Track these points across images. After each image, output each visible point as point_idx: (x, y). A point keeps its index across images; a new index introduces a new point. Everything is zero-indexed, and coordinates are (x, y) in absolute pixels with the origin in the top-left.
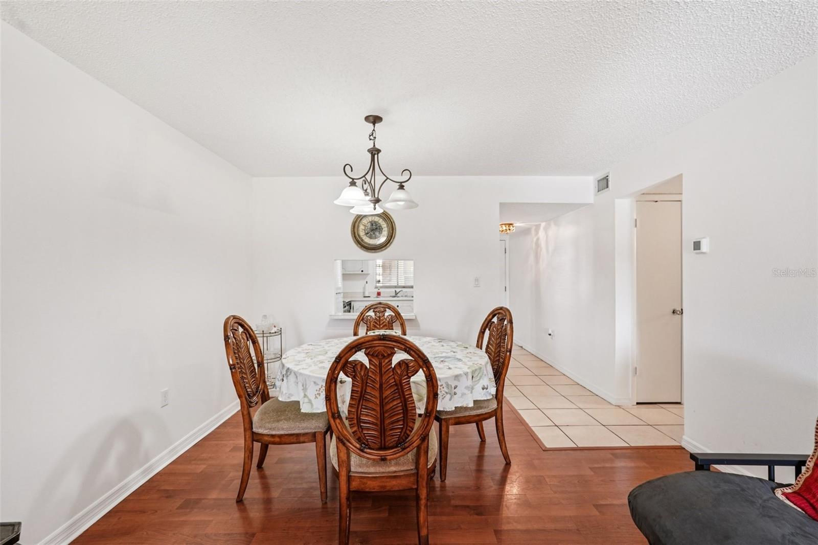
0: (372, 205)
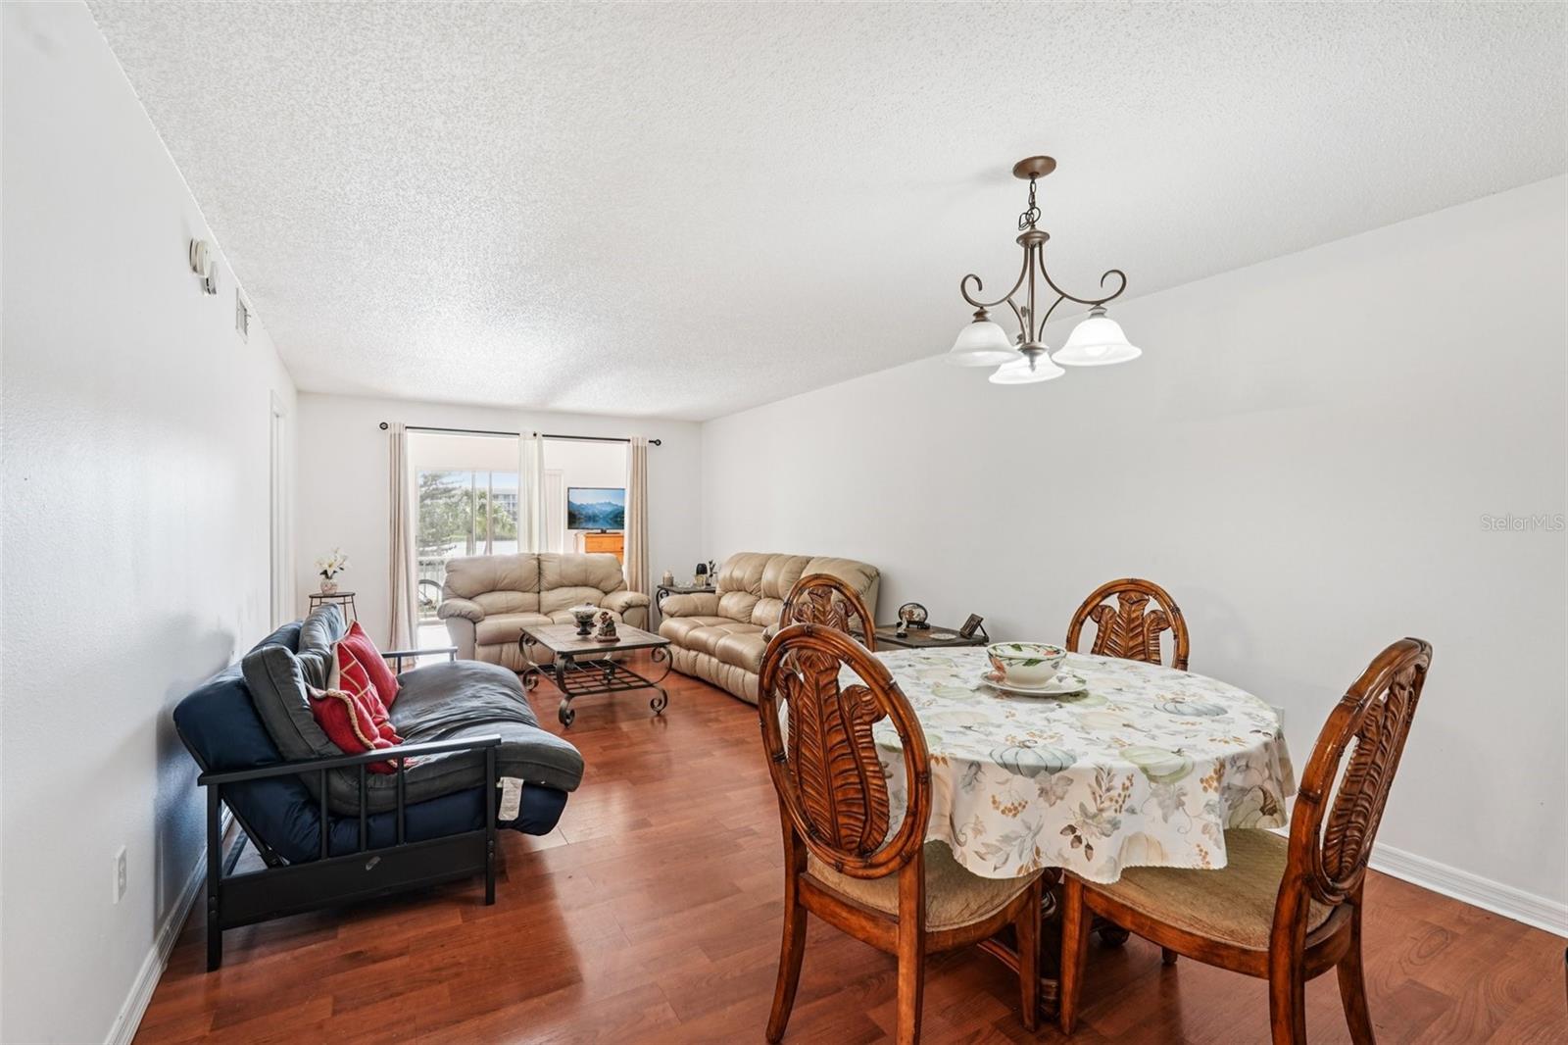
0: (1026, 359)
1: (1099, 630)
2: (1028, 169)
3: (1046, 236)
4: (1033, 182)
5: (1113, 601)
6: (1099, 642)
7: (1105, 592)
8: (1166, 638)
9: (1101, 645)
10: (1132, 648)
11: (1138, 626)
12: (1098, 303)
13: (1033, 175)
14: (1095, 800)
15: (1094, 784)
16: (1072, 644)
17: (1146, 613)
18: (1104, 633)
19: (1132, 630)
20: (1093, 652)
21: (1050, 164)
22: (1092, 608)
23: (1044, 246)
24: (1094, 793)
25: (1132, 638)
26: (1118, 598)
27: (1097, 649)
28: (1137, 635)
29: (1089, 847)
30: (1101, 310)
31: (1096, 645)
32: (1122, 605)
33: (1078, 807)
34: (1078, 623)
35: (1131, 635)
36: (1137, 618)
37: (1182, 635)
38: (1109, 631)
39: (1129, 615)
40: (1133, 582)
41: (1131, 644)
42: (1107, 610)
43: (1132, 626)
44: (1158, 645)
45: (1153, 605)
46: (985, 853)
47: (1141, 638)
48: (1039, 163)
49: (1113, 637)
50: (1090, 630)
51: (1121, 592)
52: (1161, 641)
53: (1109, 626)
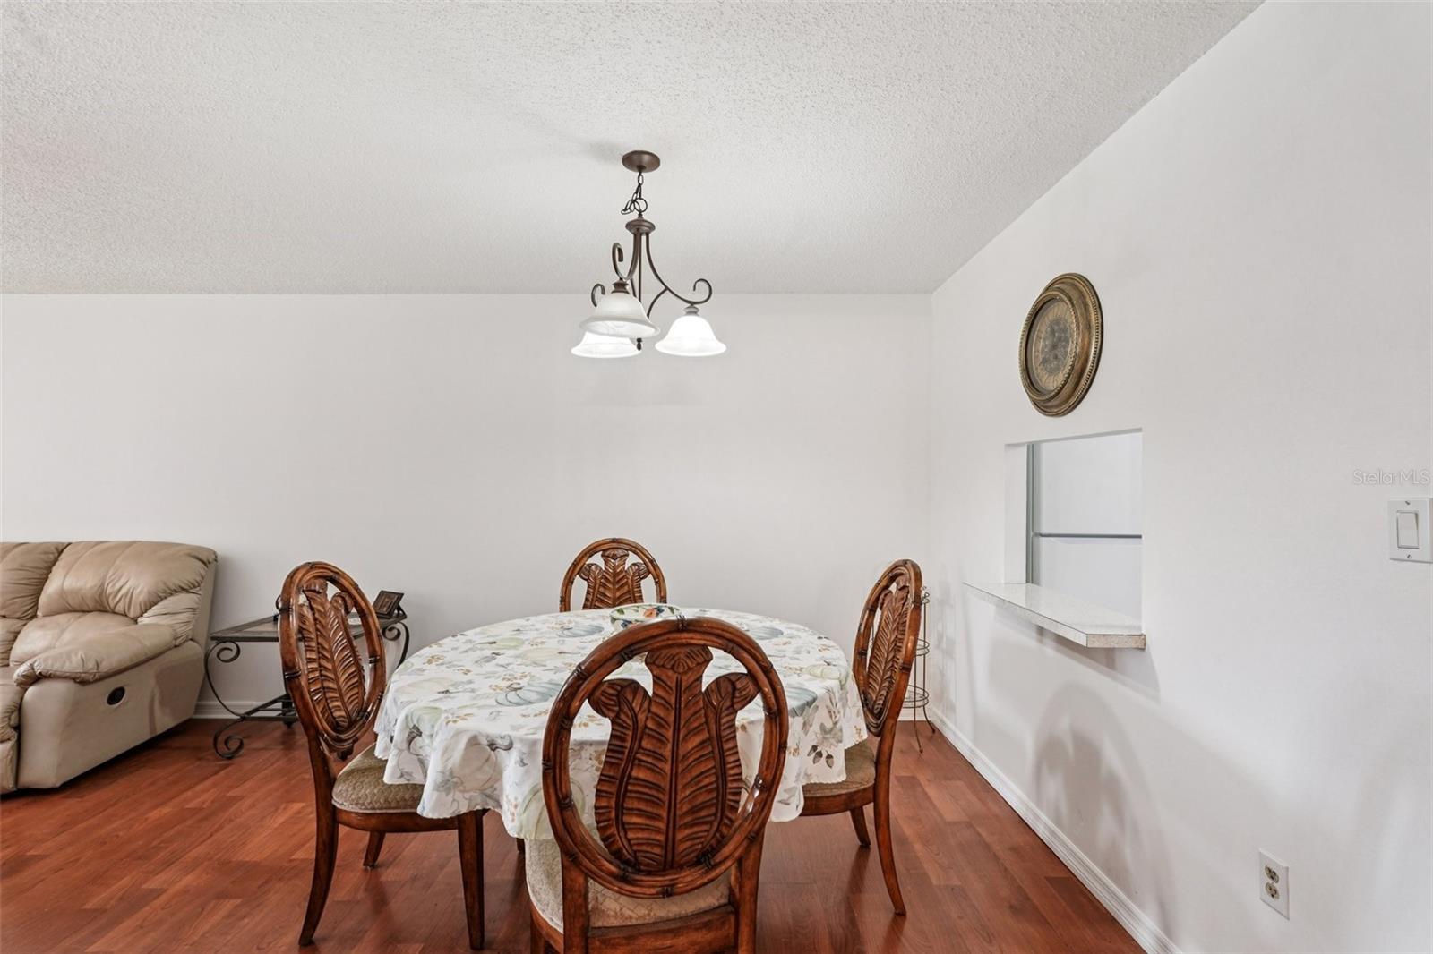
1: (589, 586)
2: (639, 162)
3: (652, 227)
4: (640, 175)
5: (597, 559)
6: (590, 597)
7: (591, 551)
8: (648, 585)
9: (592, 599)
10: (619, 598)
11: (623, 578)
12: (693, 303)
13: (641, 169)
14: (831, 716)
15: (830, 704)
16: (565, 605)
17: (627, 567)
18: (594, 588)
19: (618, 581)
20: (585, 607)
21: (655, 162)
22: (578, 568)
23: (650, 235)
24: (830, 712)
25: (618, 589)
26: (602, 556)
27: (588, 604)
28: (622, 586)
29: (829, 757)
30: (695, 310)
31: (587, 600)
32: (606, 562)
33: (818, 727)
34: (569, 582)
35: (617, 587)
36: (621, 572)
37: (659, 582)
38: (597, 586)
39: (614, 570)
40: (614, 541)
41: (618, 594)
42: (593, 567)
43: (617, 579)
44: (640, 592)
45: (632, 559)
46: (789, 798)
47: (626, 588)
48: (646, 158)
49: (602, 589)
50: (580, 587)
51: (603, 551)
52: (642, 588)
53: (598, 581)
